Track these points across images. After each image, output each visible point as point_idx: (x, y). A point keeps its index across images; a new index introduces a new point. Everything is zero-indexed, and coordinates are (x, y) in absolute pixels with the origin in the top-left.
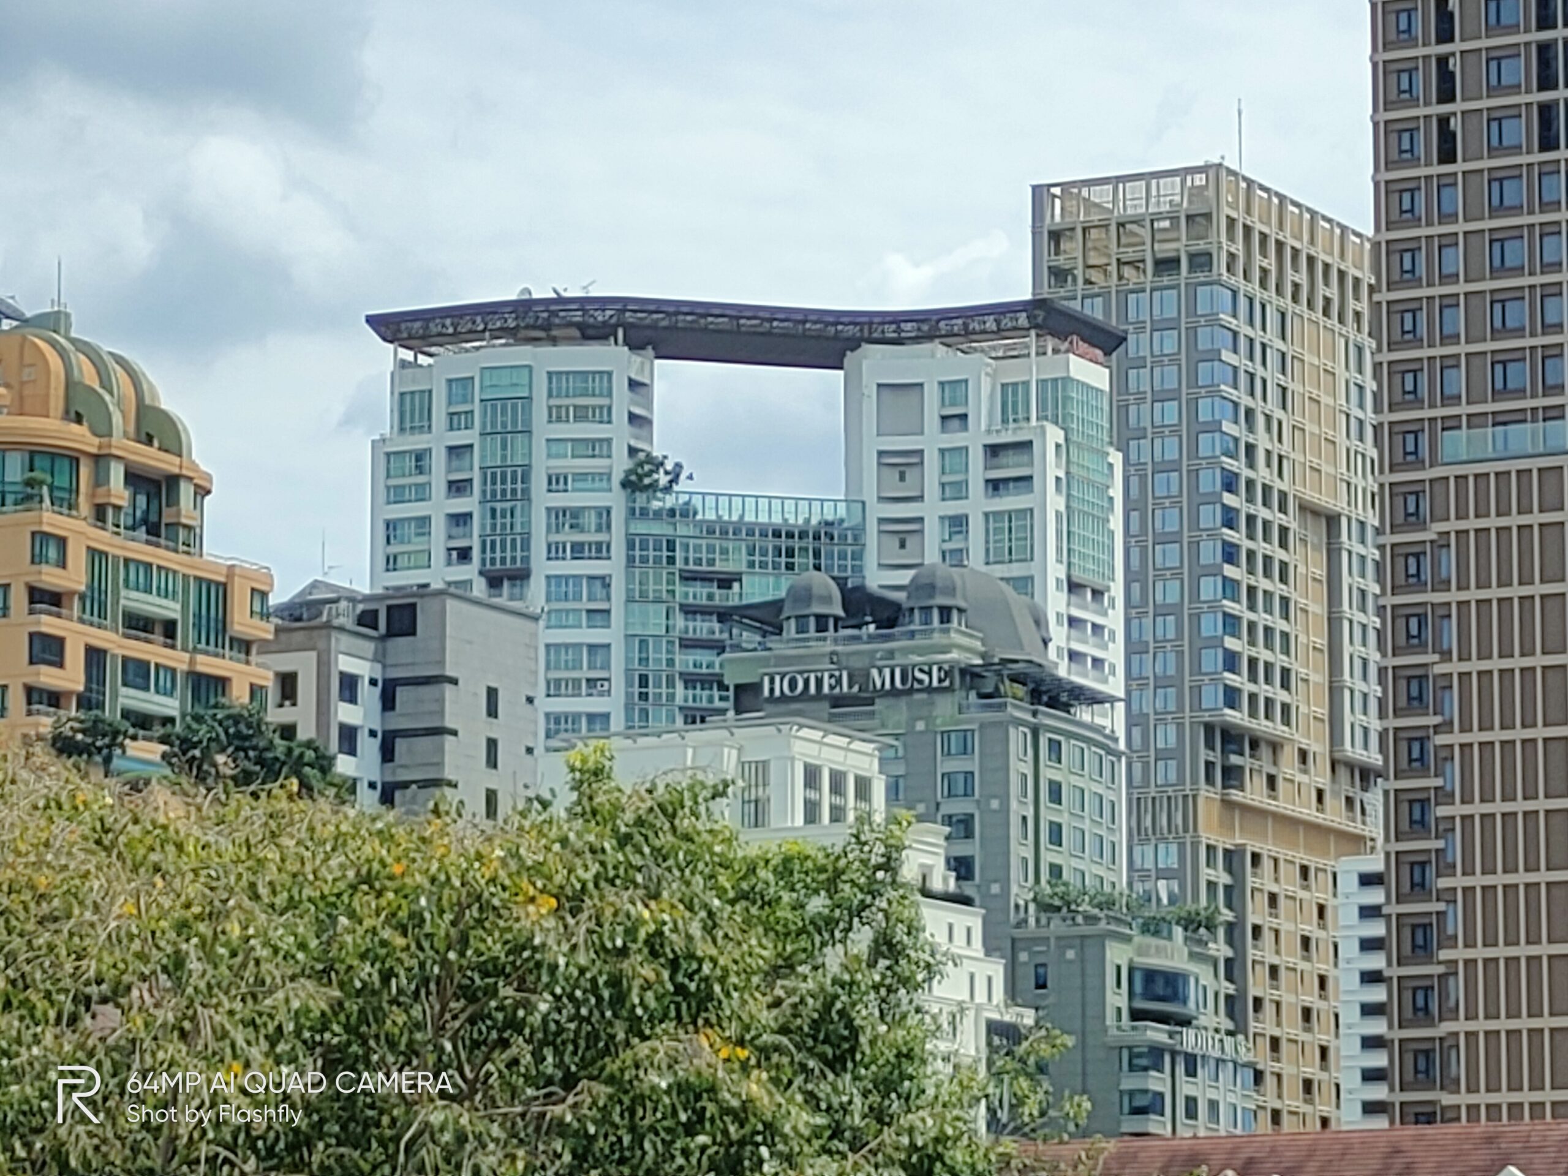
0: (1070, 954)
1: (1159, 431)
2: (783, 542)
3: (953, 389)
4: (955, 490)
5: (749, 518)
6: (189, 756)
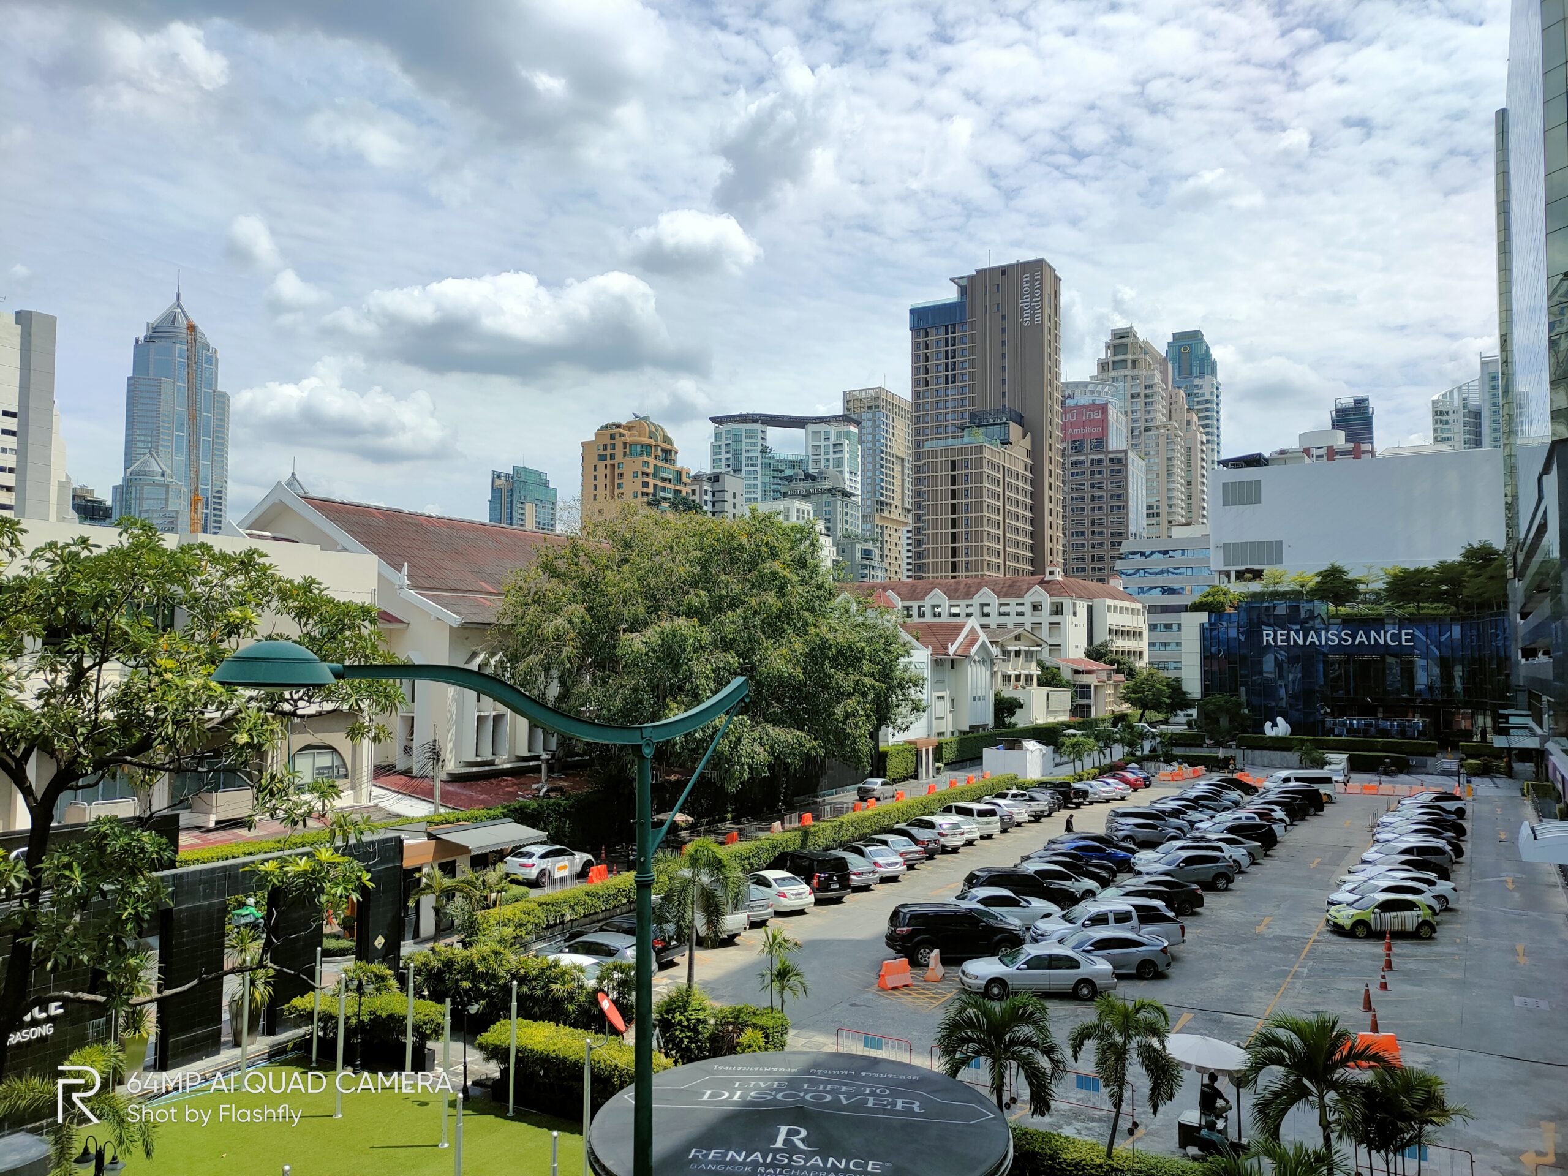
0: (849, 546)
2: (793, 463)
3: (827, 433)
4: (827, 453)
5: (786, 459)
6: (674, 506)
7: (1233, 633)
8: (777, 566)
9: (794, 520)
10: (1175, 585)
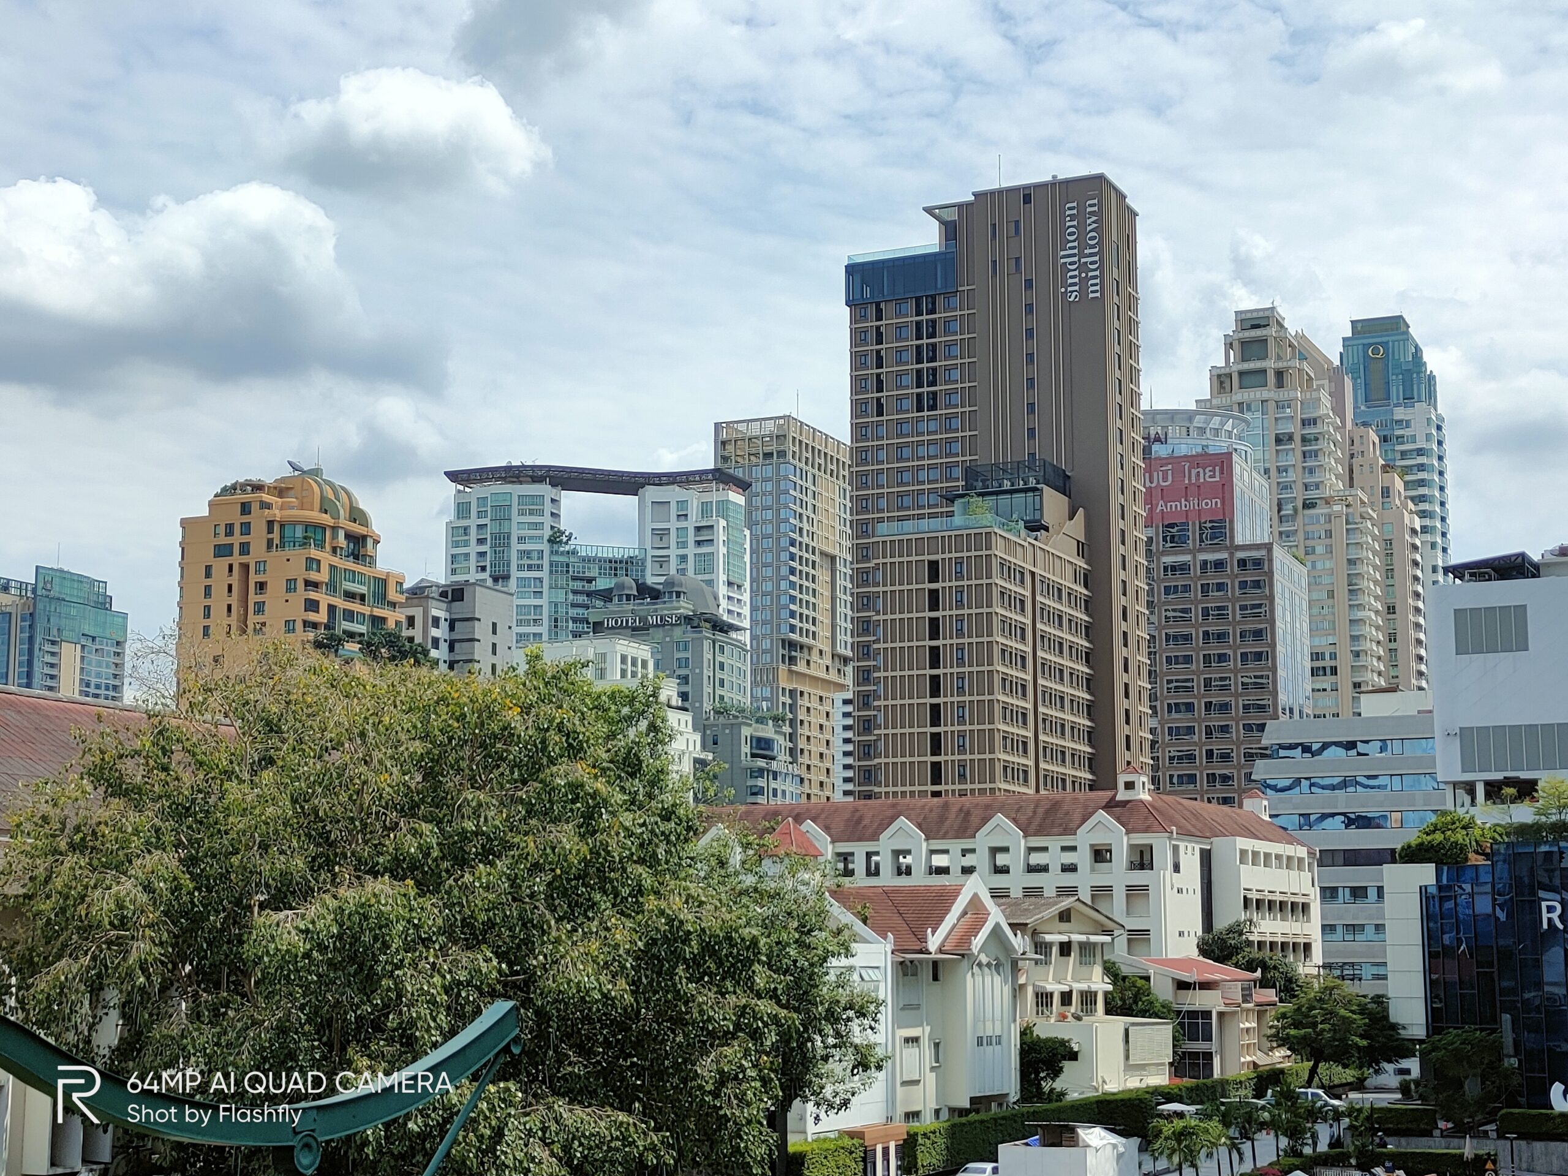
0: (727, 731)
1: (764, 522)
2: (613, 565)
3: (682, 504)
4: (683, 545)
5: (600, 555)
6: (370, 649)
7: (1484, 905)
8: (580, 771)
9: (614, 679)
10: (1371, 811)
